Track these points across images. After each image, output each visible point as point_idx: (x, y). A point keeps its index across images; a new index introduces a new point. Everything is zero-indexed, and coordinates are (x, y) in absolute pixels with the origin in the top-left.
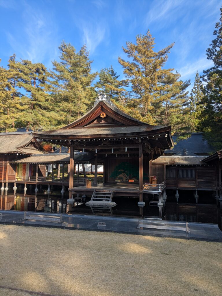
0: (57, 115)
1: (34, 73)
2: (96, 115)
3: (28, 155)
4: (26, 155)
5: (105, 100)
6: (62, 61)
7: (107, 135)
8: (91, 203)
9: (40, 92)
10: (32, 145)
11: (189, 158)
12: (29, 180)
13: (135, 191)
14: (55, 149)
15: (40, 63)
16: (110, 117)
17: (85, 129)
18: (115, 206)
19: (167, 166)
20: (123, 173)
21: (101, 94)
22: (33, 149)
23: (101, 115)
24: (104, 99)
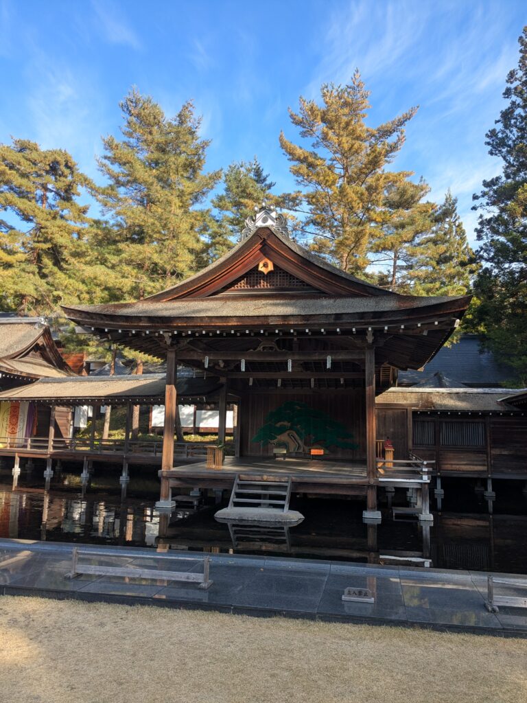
0: (112, 274)
1: (44, 174)
2: (246, 265)
3: (29, 380)
4: (23, 377)
5: (272, 226)
6: (126, 139)
7: (285, 317)
8: (229, 513)
9: (59, 222)
10: (38, 353)
11: (466, 393)
12: (29, 446)
13: (354, 480)
14: (91, 368)
15: (60, 150)
16: (287, 273)
17: (216, 302)
18: (301, 521)
19: (415, 413)
20: (288, 432)
21: (262, 208)
22: (41, 365)
23: (261, 265)
24: (270, 223)
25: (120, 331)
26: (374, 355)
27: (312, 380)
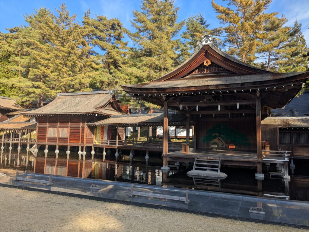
0: (139, 71)
1: (109, 30)
2: (198, 63)
3: (107, 117)
5: (210, 44)
7: (217, 86)
8: (193, 172)
9: (116, 50)
10: (110, 105)
11: (307, 119)
12: (109, 144)
13: (251, 160)
15: (115, 19)
16: (217, 65)
17: (184, 80)
18: (226, 177)
19: (280, 129)
21: (205, 36)
22: (112, 110)
23: (205, 62)
24: (209, 42)
25: (144, 95)
26: (260, 102)
27: (229, 114)
